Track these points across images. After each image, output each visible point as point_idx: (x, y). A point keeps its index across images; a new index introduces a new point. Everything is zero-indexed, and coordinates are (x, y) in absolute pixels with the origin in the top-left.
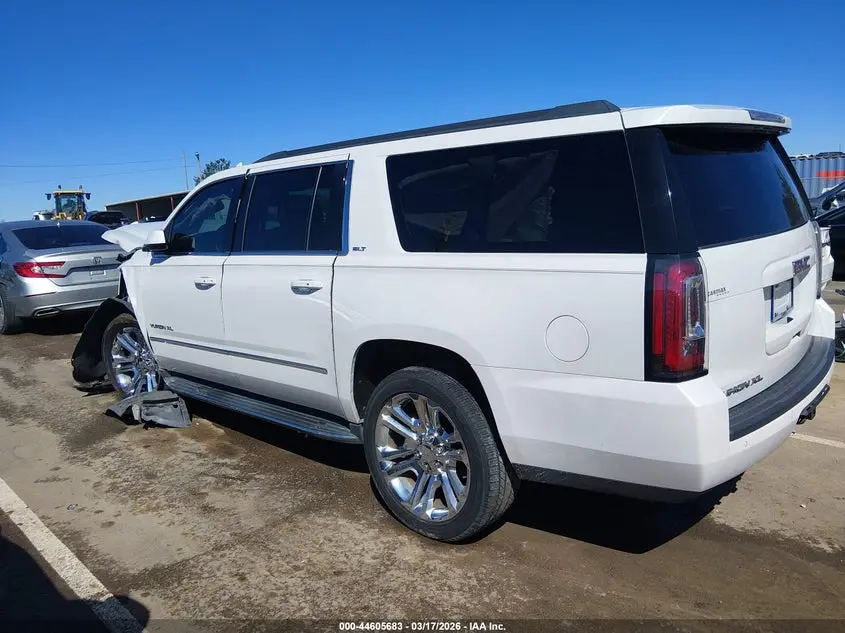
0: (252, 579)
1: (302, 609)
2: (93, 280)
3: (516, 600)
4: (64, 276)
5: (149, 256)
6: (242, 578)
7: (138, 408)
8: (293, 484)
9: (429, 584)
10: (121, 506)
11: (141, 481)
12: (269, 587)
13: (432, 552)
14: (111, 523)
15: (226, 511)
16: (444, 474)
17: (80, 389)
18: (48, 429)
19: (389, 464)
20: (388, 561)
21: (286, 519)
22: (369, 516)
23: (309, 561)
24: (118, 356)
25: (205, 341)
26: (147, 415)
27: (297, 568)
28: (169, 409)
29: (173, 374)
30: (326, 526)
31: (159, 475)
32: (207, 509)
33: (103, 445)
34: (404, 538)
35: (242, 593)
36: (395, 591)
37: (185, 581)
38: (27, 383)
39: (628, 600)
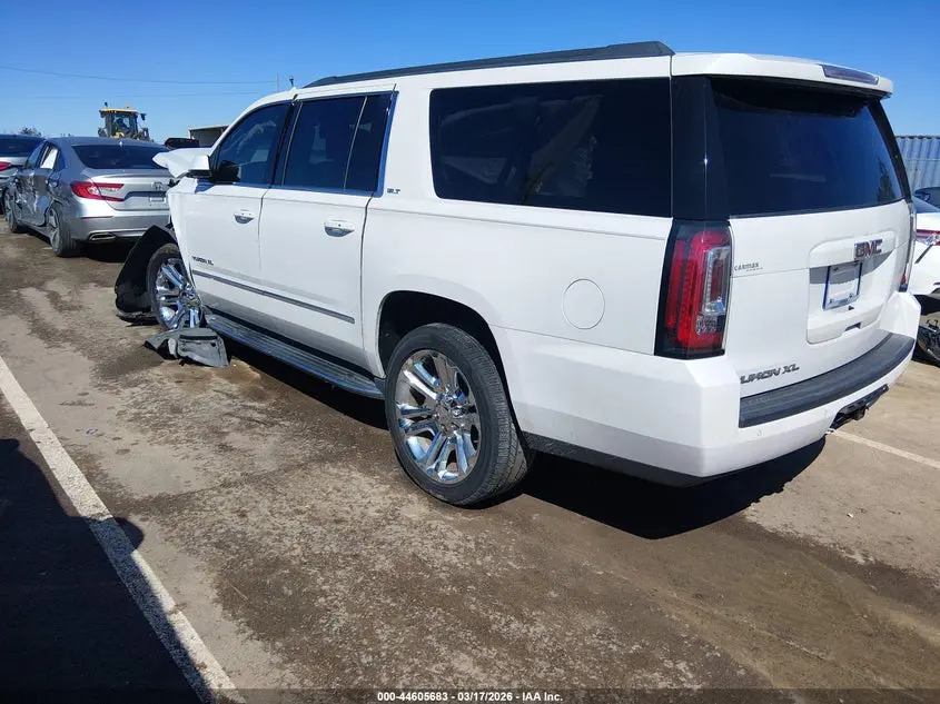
0: (252, 517)
1: (294, 549)
2: (153, 207)
3: (508, 566)
4: (122, 200)
5: (194, 182)
6: (243, 515)
7: (174, 342)
8: (316, 434)
9: (425, 542)
10: (140, 436)
11: (165, 415)
12: (267, 526)
13: (437, 512)
14: (127, 451)
15: (243, 452)
16: (459, 437)
17: (122, 318)
18: (84, 355)
19: (408, 422)
20: (392, 516)
21: (300, 466)
22: (384, 473)
23: (313, 506)
24: (163, 288)
25: (253, 282)
26: (184, 350)
27: (299, 512)
28: (206, 347)
29: (215, 311)
30: (339, 477)
31: (184, 410)
32: (224, 448)
33: (135, 376)
34: (414, 497)
35: (239, 528)
36: (390, 544)
37: (186, 511)
38: (74, 308)
39: (625, 582)
